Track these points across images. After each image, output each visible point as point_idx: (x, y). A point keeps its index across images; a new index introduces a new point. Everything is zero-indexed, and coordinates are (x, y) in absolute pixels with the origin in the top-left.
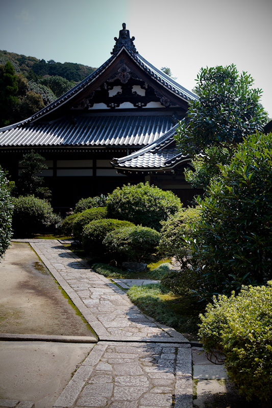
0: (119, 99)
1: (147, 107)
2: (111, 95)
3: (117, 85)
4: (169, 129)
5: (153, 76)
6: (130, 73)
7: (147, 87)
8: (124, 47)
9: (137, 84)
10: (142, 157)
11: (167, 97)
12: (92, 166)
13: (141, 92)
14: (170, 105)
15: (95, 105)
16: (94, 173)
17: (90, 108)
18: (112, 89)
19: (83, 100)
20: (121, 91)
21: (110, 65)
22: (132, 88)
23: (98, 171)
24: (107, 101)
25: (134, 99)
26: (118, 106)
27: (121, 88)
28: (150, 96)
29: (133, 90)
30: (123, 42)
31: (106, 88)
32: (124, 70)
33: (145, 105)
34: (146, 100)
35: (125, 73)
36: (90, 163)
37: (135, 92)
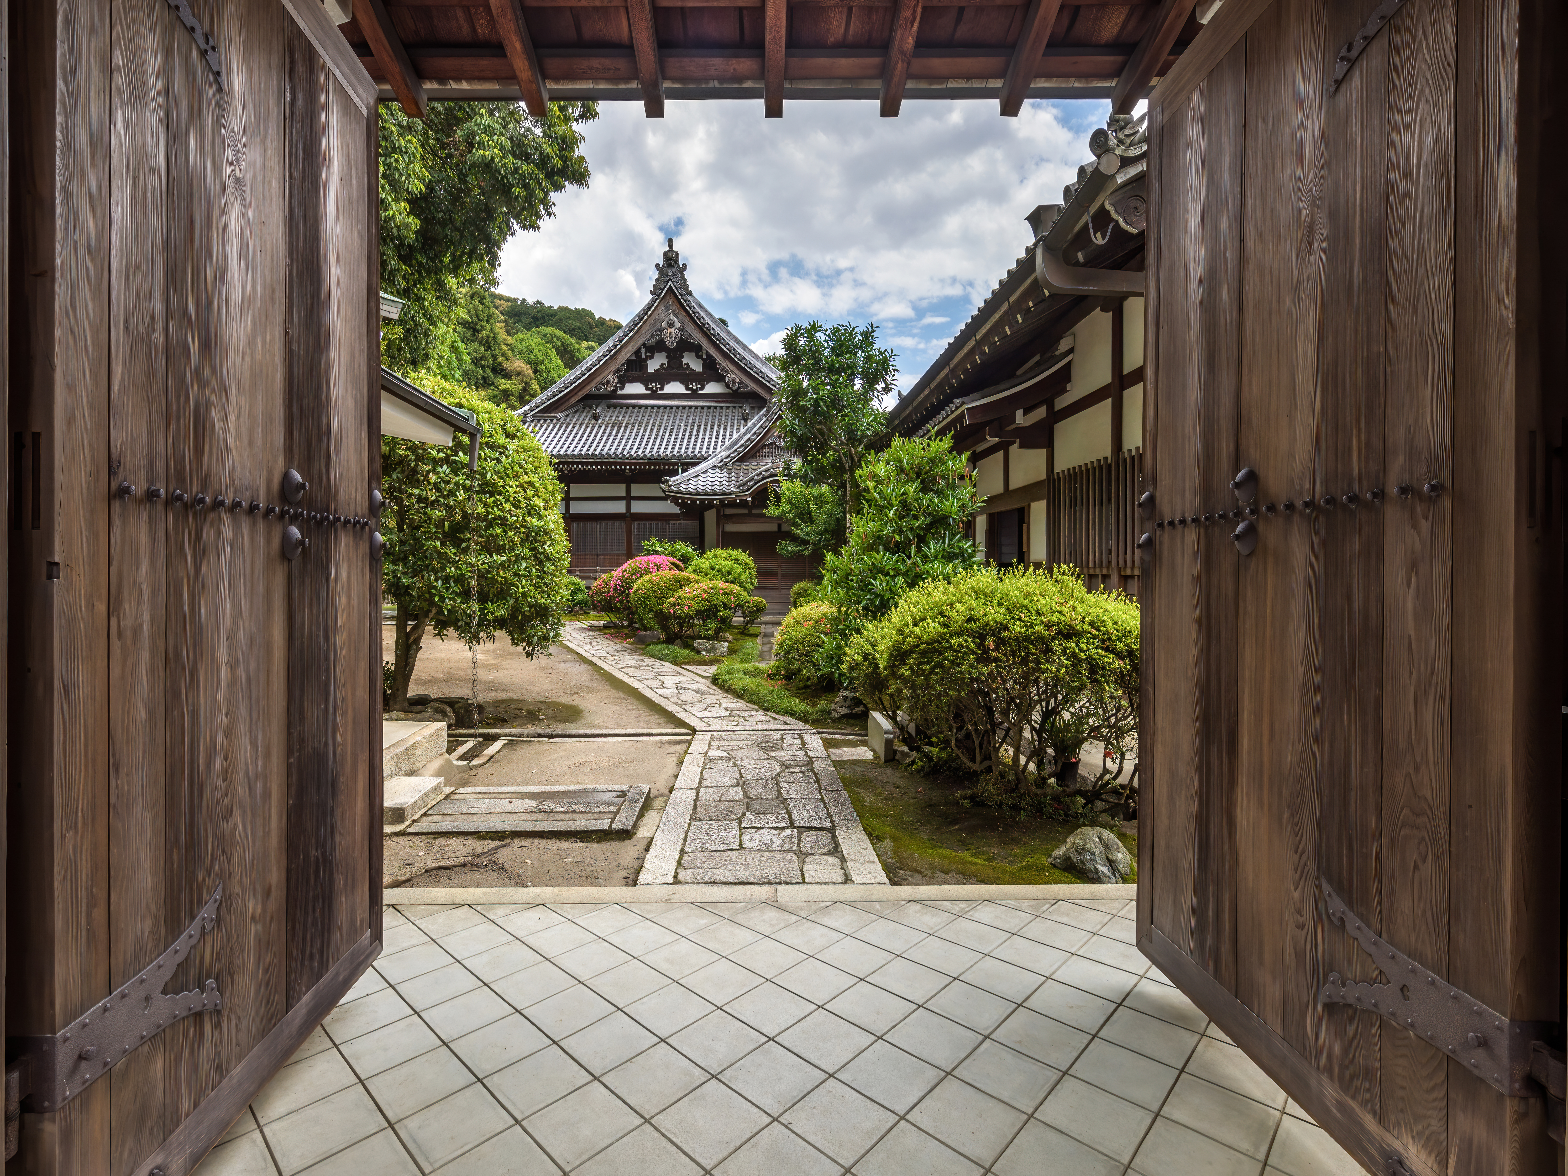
0: (662, 377)
1: (705, 391)
2: (651, 370)
3: (660, 351)
4: (738, 430)
5: (714, 336)
6: (681, 330)
7: (704, 356)
8: (670, 283)
9: (690, 351)
10: (705, 475)
11: (734, 373)
12: (624, 495)
13: (696, 366)
14: (739, 388)
15: (627, 386)
16: (628, 507)
17: (619, 392)
18: (652, 357)
19: (610, 377)
20: (665, 361)
21: (649, 313)
22: (683, 357)
23: (634, 503)
24: (646, 380)
25: (686, 377)
26: (662, 389)
27: (667, 357)
28: (712, 372)
29: (684, 361)
30: (670, 274)
31: (643, 356)
32: (671, 325)
33: (702, 388)
34: (702, 379)
35: (673, 330)
36: (619, 490)
37: (687, 364)
